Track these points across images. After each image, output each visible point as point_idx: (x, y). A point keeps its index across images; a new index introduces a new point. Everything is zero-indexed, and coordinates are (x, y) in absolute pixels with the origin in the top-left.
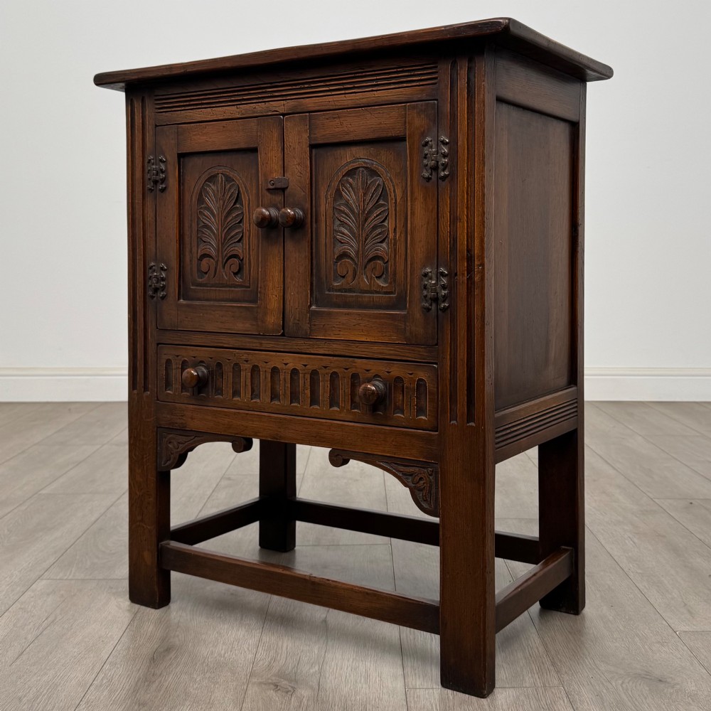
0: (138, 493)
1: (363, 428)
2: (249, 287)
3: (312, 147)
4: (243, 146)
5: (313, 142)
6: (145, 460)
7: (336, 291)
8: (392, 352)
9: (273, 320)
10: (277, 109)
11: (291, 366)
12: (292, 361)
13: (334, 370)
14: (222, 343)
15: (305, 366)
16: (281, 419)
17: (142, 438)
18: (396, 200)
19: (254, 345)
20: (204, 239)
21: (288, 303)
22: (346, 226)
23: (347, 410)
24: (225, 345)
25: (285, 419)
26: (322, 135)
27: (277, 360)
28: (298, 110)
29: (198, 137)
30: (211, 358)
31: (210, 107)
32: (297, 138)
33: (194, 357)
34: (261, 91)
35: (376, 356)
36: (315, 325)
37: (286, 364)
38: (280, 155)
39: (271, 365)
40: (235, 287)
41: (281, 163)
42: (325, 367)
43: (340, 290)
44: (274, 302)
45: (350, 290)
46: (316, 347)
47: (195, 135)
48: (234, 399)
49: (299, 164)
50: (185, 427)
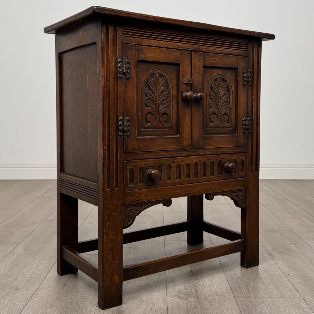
0: (110, 246)
1: (222, 182)
2: (172, 128)
3: (204, 67)
4: (173, 62)
5: (204, 65)
6: (115, 226)
7: (210, 128)
8: (233, 150)
9: (187, 142)
10: (189, 48)
11: (195, 161)
12: (195, 160)
13: (212, 161)
14: (162, 156)
15: (200, 161)
16: (190, 186)
17: (114, 214)
18: (232, 92)
19: (178, 154)
20: (148, 105)
21: (193, 134)
22: (213, 101)
23: (217, 176)
24: (163, 157)
25: (192, 185)
26: (208, 63)
27: (188, 160)
28: (199, 50)
29: (149, 53)
30: (155, 164)
31: (156, 40)
32: (198, 63)
33: (146, 165)
34: (182, 38)
35: (227, 153)
36: (205, 143)
37: (192, 161)
38: (190, 68)
39: (186, 162)
40: (165, 128)
41: (190, 72)
42: (208, 160)
43: (212, 128)
44: (187, 134)
45: (216, 128)
46: (205, 152)
47: (147, 52)
48: (168, 181)
49: (198, 74)
50: (142, 201)
